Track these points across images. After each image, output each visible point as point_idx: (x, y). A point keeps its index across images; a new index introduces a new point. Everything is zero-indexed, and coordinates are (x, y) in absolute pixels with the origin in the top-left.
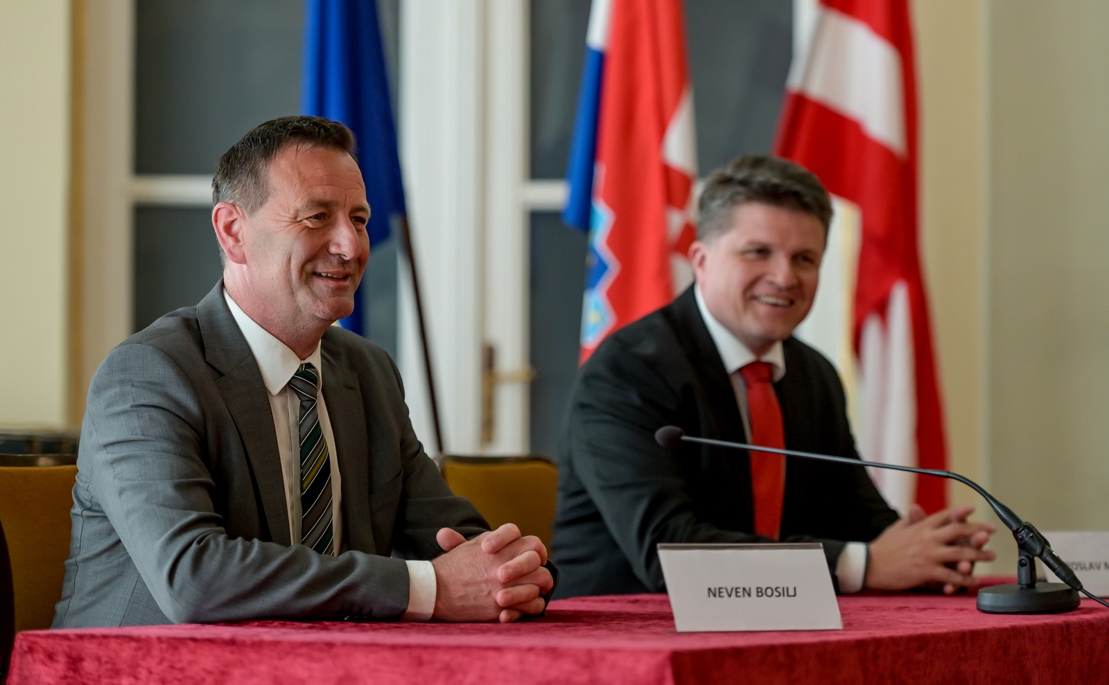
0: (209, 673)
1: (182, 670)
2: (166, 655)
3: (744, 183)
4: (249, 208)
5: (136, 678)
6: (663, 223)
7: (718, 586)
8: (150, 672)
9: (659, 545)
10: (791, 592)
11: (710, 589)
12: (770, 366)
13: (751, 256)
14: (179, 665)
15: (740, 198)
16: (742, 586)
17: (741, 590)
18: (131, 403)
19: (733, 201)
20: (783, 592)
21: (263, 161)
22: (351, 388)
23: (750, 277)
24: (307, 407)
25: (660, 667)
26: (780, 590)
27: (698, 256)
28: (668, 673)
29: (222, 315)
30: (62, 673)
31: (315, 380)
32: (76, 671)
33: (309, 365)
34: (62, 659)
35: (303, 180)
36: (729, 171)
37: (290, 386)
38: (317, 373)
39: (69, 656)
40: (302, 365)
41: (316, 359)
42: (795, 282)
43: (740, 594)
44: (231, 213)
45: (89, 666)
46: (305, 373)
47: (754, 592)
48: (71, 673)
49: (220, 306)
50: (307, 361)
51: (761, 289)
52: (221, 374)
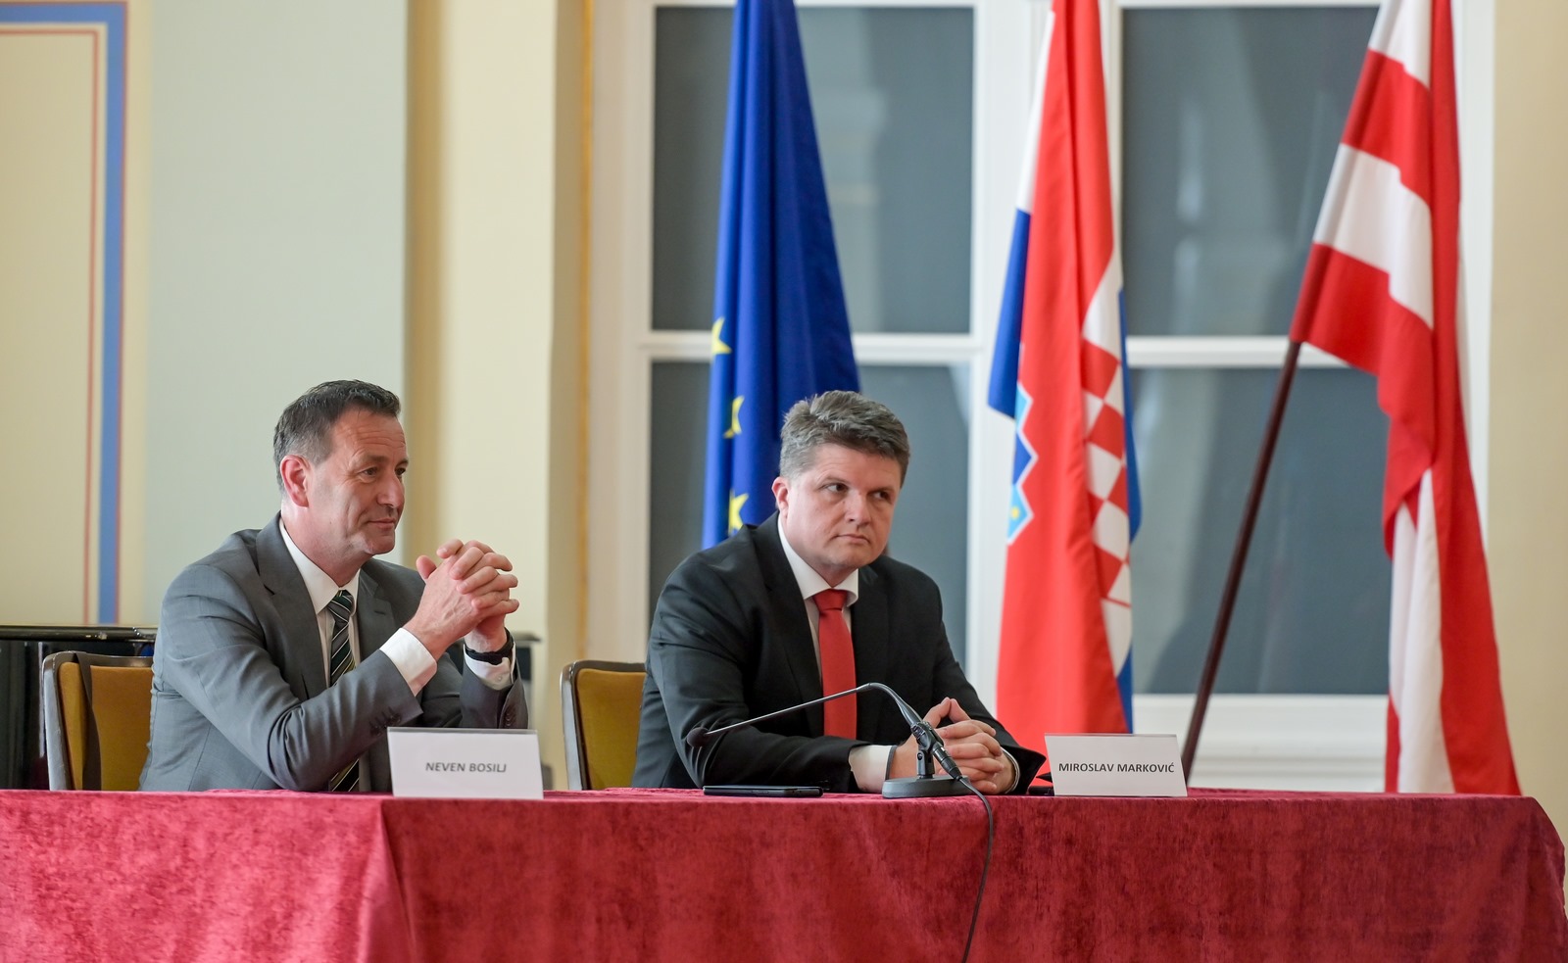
0: (109, 821)
1: (92, 819)
2: (82, 808)
4: (315, 460)
5: (64, 826)
7: (436, 761)
8: (73, 822)
9: (389, 728)
10: (501, 768)
11: (428, 764)
12: (845, 594)
14: (91, 816)
15: (821, 439)
16: (457, 762)
17: (456, 766)
18: (200, 615)
19: (814, 439)
20: (496, 769)
21: (329, 424)
22: (382, 613)
24: (339, 627)
25: (374, 809)
26: (492, 767)
27: (780, 490)
28: (379, 815)
29: (276, 541)
30: (17, 824)
31: (350, 606)
32: (26, 822)
33: (346, 592)
34: (18, 814)
35: (360, 438)
37: (328, 607)
38: (352, 599)
39: (22, 811)
40: (339, 592)
41: (353, 587)
43: (455, 768)
44: (297, 465)
45: (34, 817)
46: (342, 599)
47: (467, 768)
48: (23, 824)
49: (275, 534)
50: (343, 589)
52: (273, 593)
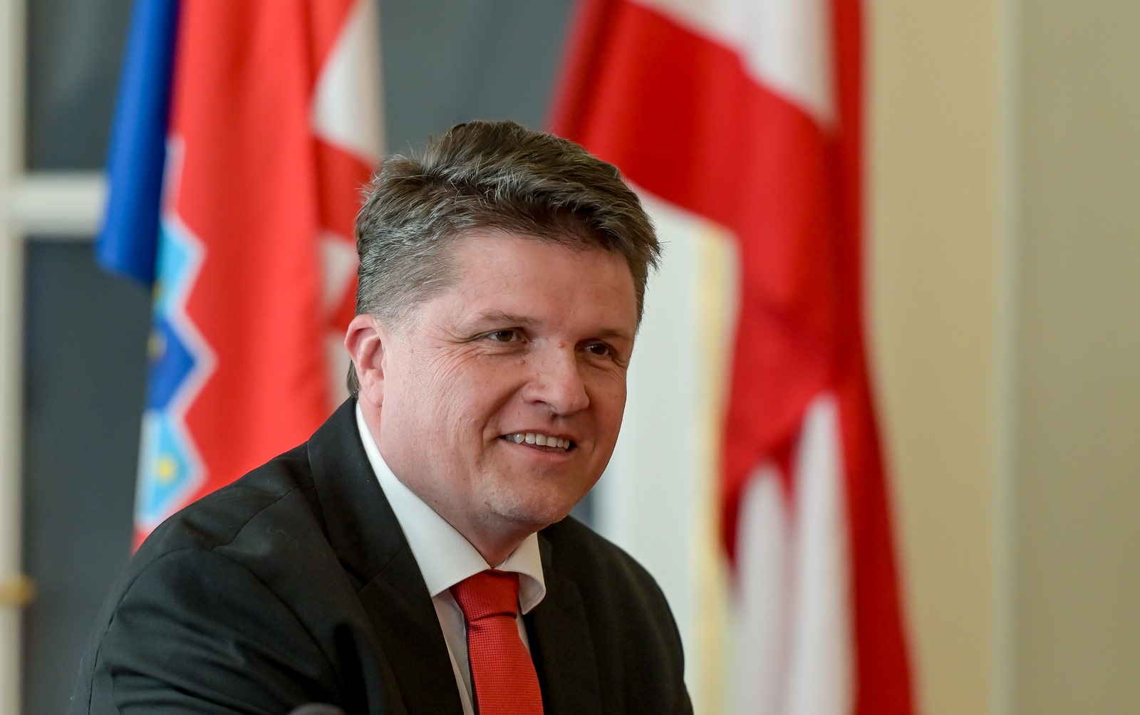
3: (467, 187)
6: (312, 266)
13: (489, 346)
23: (490, 394)
27: (364, 344)
36: (429, 160)
42: (582, 400)
51: (516, 419)
